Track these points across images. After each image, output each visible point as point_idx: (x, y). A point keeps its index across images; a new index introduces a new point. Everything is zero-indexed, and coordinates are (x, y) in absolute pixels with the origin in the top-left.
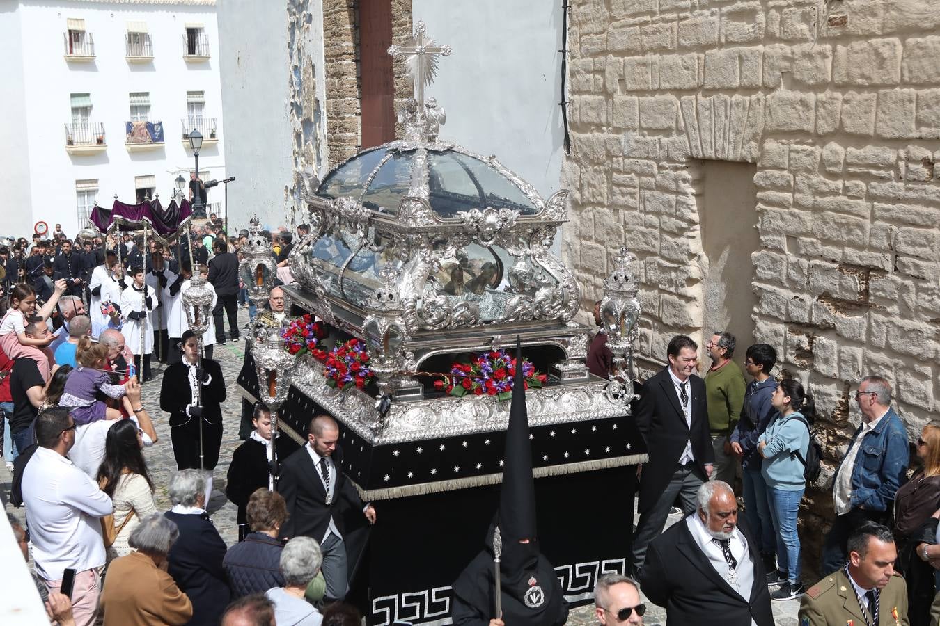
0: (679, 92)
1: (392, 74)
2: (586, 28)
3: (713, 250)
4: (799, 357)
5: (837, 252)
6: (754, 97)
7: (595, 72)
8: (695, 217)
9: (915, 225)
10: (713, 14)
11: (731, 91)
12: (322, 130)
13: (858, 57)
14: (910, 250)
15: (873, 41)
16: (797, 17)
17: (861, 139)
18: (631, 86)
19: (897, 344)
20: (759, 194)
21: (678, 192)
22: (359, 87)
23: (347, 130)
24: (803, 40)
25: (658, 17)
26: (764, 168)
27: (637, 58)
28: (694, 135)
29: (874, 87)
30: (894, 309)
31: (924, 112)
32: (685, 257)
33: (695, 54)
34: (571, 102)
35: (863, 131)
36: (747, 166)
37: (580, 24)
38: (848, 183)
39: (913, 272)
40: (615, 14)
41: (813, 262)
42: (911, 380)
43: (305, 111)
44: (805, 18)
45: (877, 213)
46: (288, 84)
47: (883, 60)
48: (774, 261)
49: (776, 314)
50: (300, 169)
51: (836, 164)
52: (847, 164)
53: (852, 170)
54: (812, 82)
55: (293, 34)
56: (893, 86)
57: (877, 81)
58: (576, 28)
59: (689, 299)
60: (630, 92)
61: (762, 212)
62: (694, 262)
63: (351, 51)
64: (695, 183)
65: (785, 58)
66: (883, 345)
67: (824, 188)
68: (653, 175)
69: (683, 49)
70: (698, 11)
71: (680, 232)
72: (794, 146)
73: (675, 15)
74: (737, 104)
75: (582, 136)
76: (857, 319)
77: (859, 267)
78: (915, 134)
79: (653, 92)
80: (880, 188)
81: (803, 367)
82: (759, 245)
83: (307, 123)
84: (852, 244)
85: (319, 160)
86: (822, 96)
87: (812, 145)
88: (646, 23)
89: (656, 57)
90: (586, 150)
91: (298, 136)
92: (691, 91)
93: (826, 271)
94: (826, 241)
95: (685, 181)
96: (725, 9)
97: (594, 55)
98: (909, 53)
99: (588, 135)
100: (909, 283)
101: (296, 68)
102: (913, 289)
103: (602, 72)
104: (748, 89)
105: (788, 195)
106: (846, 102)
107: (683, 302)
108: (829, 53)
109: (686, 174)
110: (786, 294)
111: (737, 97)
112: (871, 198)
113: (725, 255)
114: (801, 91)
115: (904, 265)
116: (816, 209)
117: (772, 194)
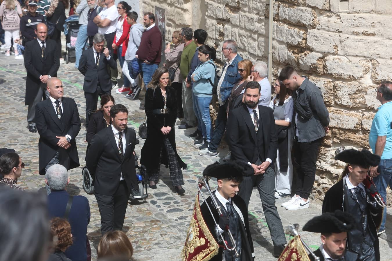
4: (220, 35)
19: (248, 25)
30: (246, 9)
42: (251, 41)
49: (212, 15)
59: (185, 10)
66: (243, 27)
76: (237, 15)
81: (221, 40)
107: (182, 12)
110: (215, 5)
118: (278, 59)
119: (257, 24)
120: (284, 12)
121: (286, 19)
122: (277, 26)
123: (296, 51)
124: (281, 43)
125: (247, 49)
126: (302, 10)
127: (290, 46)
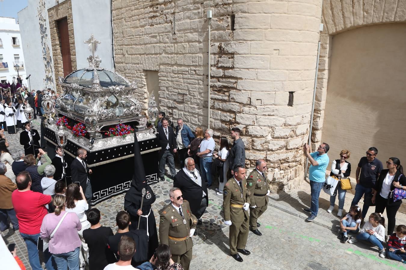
0: (140, 54)
1: (70, 50)
2: (118, 39)
3: (150, 92)
4: (170, 114)
5: (177, 91)
6: (157, 56)
7: (120, 50)
8: (145, 84)
9: (193, 84)
10: (147, 36)
11: (152, 54)
12: (52, 64)
13: (179, 47)
14: (192, 90)
15: (182, 43)
16: (166, 38)
17: (181, 65)
18: (129, 53)
19: (190, 110)
20: (159, 78)
21: (141, 78)
22: (61, 53)
23: (59, 64)
24: (168, 43)
25: (135, 37)
26: (160, 72)
27: (130, 46)
28: (144, 64)
29: (183, 54)
30: (189, 103)
31: (193, 60)
32: (144, 93)
33: (143, 46)
34: (115, 57)
35: (181, 63)
36: (156, 72)
37: (116, 38)
38: (178, 75)
39: (193, 95)
40: (125, 36)
41: (172, 93)
42: (193, 118)
43: (47, 59)
44: (168, 38)
45: (185, 82)
46: (42, 52)
47: (185, 48)
48: (163, 93)
49: (164, 105)
50: (47, 74)
51: (176, 71)
52: (178, 71)
53: (179, 72)
54: (170, 52)
55: (42, 39)
56: (187, 54)
57: (184, 52)
58: (115, 39)
59: (145, 103)
60: (129, 55)
61: (160, 82)
62: (146, 94)
63: (59, 44)
64: (145, 76)
65: (164, 47)
66: (187, 111)
67: (173, 76)
68: (135, 74)
69: (141, 45)
70: (144, 36)
71: (142, 87)
72: (167, 67)
73: (138, 36)
74: (154, 57)
75: (118, 65)
76: (182, 105)
77: (181, 94)
78: (192, 64)
79: (134, 54)
80: (185, 76)
81: (171, 117)
82: (160, 90)
83: (48, 62)
84: (180, 89)
85: (52, 72)
86: (172, 56)
87: (171, 67)
88: (132, 38)
89: (135, 46)
90: (119, 68)
91: (46, 66)
92: (143, 54)
93: (175, 95)
94: (174, 88)
95: (143, 75)
96: (150, 35)
97: (120, 45)
98: (190, 46)
99: (120, 65)
100: (192, 97)
101: (44, 48)
102: (193, 98)
103: (122, 50)
104: (156, 54)
105: (166, 78)
106: (177, 57)
107: (144, 103)
108: (173, 46)
109: (143, 74)
110: (166, 100)
111: (154, 56)
112: (183, 78)
113: (153, 92)
114: (168, 54)
115: (191, 93)
116: (172, 81)
117: (162, 78)
118: (214, 127)
119: (197, 110)
120: (218, 105)
121: (220, 108)
122: (213, 111)
123: (227, 124)
124: (215, 119)
125: (190, 121)
126: (233, 104)
127: (223, 121)
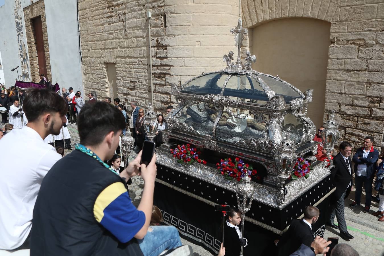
0: (101, 49)
1: (44, 47)
2: (84, 36)
3: (110, 81)
4: (125, 100)
5: (129, 79)
6: (114, 50)
7: (86, 45)
8: (106, 75)
9: (140, 73)
10: (106, 33)
11: (110, 49)
12: (28, 61)
13: (130, 42)
14: (140, 78)
15: (132, 39)
16: (120, 34)
17: (131, 57)
18: (93, 48)
19: (140, 95)
20: (116, 69)
21: (103, 70)
22: (37, 50)
23: (34, 60)
24: (121, 39)
25: (97, 34)
26: (117, 64)
27: (94, 42)
28: (105, 58)
29: (132, 48)
30: (138, 89)
31: (140, 52)
32: (105, 83)
33: (104, 42)
34: (82, 52)
35: (131, 56)
36: (114, 64)
37: (82, 35)
38: (130, 66)
39: (140, 82)
40: (89, 33)
41: (126, 82)
42: (142, 102)
43: (23, 56)
44: (121, 34)
45: (135, 71)
46: (19, 50)
47: (133, 42)
48: (120, 82)
49: (121, 92)
50: (23, 70)
51: (128, 62)
52: (130, 62)
53: (130, 63)
54: (123, 47)
55: (19, 37)
56: (135, 47)
57: (133, 46)
58: (82, 36)
59: (107, 92)
60: (93, 50)
61: (117, 73)
62: (107, 84)
63: (34, 41)
64: (106, 68)
65: (119, 42)
66: (137, 96)
67: (127, 67)
68: (98, 67)
69: (101, 41)
70: (103, 33)
71: (104, 78)
72: (121, 59)
73: (99, 34)
74: (112, 51)
75: (85, 59)
76: (133, 91)
77: (133, 81)
78: (139, 56)
79: (97, 49)
80: (135, 66)
81: (126, 102)
82: (117, 79)
83: (24, 59)
84: (132, 78)
85: (28, 68)
86: (125, 49)
87: (124, 59)
88: (94, 35)
89: (97, 42)
90: (86, 62)
91: (22, 62)
92: (104, 49)
93: (128, 83)
94: (128, 77)
95: (104, 67)
96: (108, 32)
97: (86, 42)
98: (137, 42)
99: (86, 59)
100: (140, 84)
101: (20, 45)
102: (141, 85)
103: (87, 45)
104: (113, 48)
105: (121, 69)
106: (129, 50)
107: (105, 92)
108: (125, 41)
109: (104, 66)
110: (122, 88)
111: (111, 50)
112: (134, 68)
113: (112, 82)
114: (122, 48)
115: (139, 81)
116: (126, 71)
117: (119, 69)
118: (156, 107)
119: (144, 94)
120: (159, 89)
121: (160, 91)
122: (155, 94)
123: (166, 104)
124: (157, 101)
125: (140, 105)
126: (168, 87)
127: (162, 102)
